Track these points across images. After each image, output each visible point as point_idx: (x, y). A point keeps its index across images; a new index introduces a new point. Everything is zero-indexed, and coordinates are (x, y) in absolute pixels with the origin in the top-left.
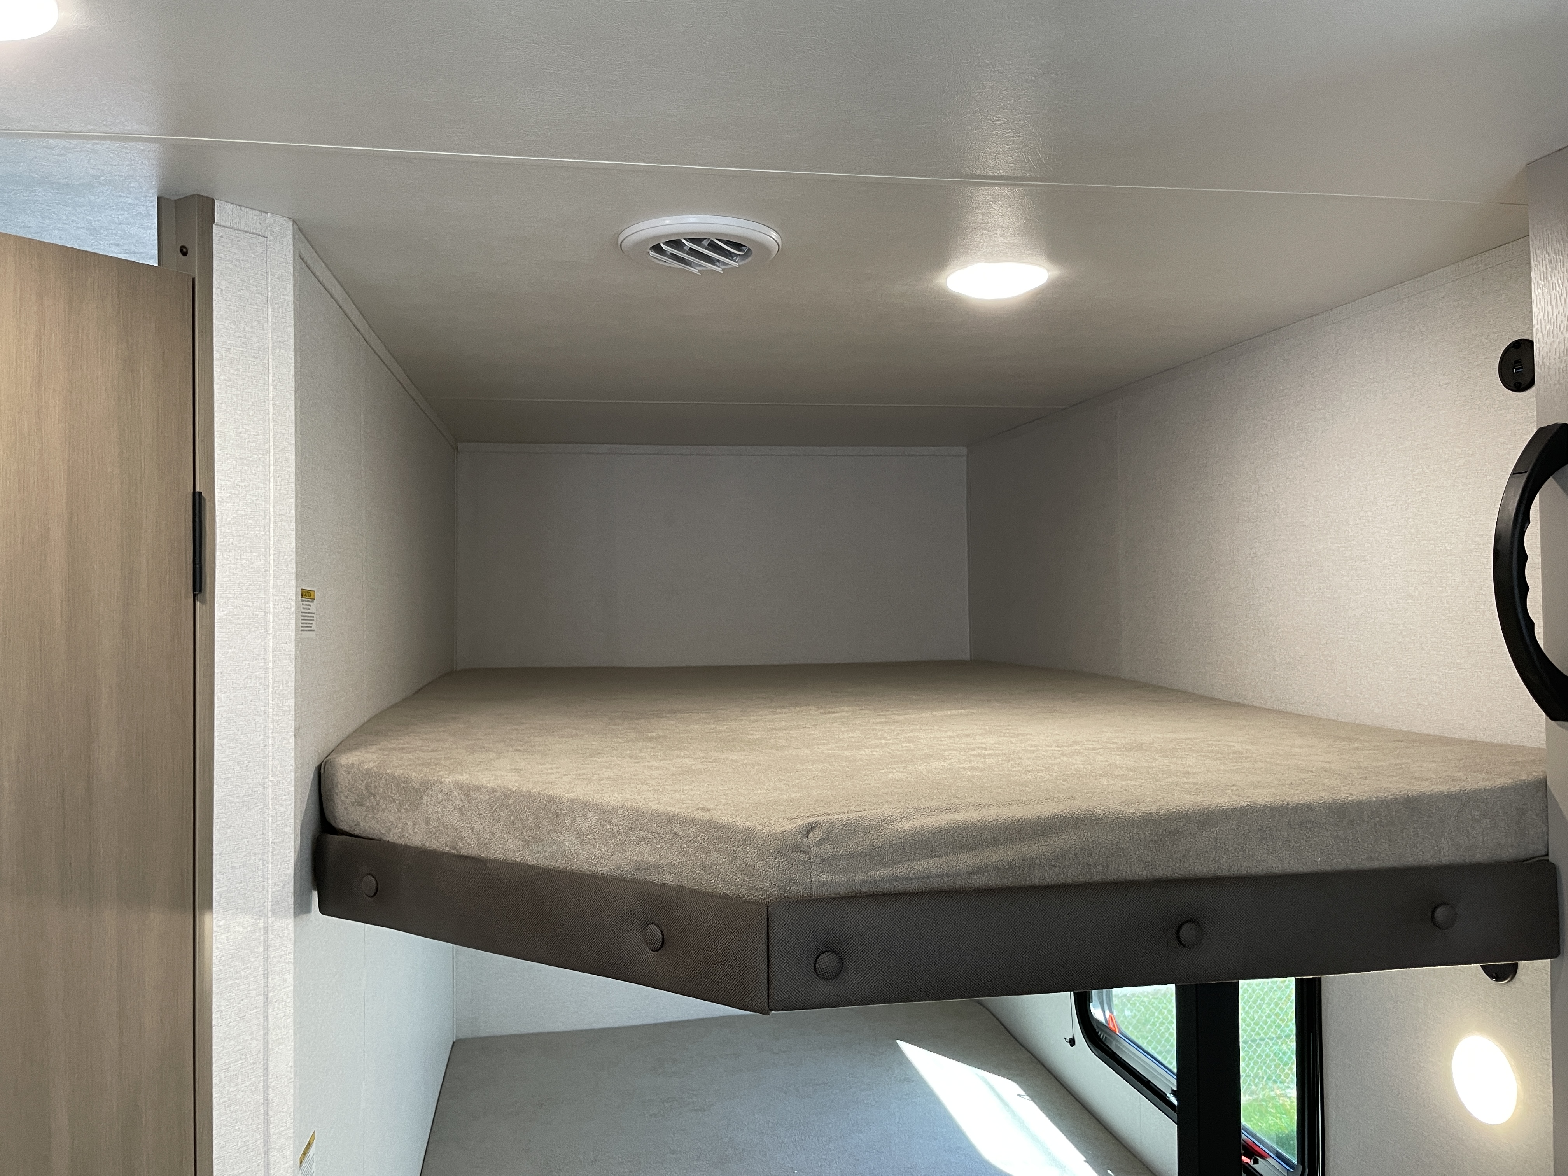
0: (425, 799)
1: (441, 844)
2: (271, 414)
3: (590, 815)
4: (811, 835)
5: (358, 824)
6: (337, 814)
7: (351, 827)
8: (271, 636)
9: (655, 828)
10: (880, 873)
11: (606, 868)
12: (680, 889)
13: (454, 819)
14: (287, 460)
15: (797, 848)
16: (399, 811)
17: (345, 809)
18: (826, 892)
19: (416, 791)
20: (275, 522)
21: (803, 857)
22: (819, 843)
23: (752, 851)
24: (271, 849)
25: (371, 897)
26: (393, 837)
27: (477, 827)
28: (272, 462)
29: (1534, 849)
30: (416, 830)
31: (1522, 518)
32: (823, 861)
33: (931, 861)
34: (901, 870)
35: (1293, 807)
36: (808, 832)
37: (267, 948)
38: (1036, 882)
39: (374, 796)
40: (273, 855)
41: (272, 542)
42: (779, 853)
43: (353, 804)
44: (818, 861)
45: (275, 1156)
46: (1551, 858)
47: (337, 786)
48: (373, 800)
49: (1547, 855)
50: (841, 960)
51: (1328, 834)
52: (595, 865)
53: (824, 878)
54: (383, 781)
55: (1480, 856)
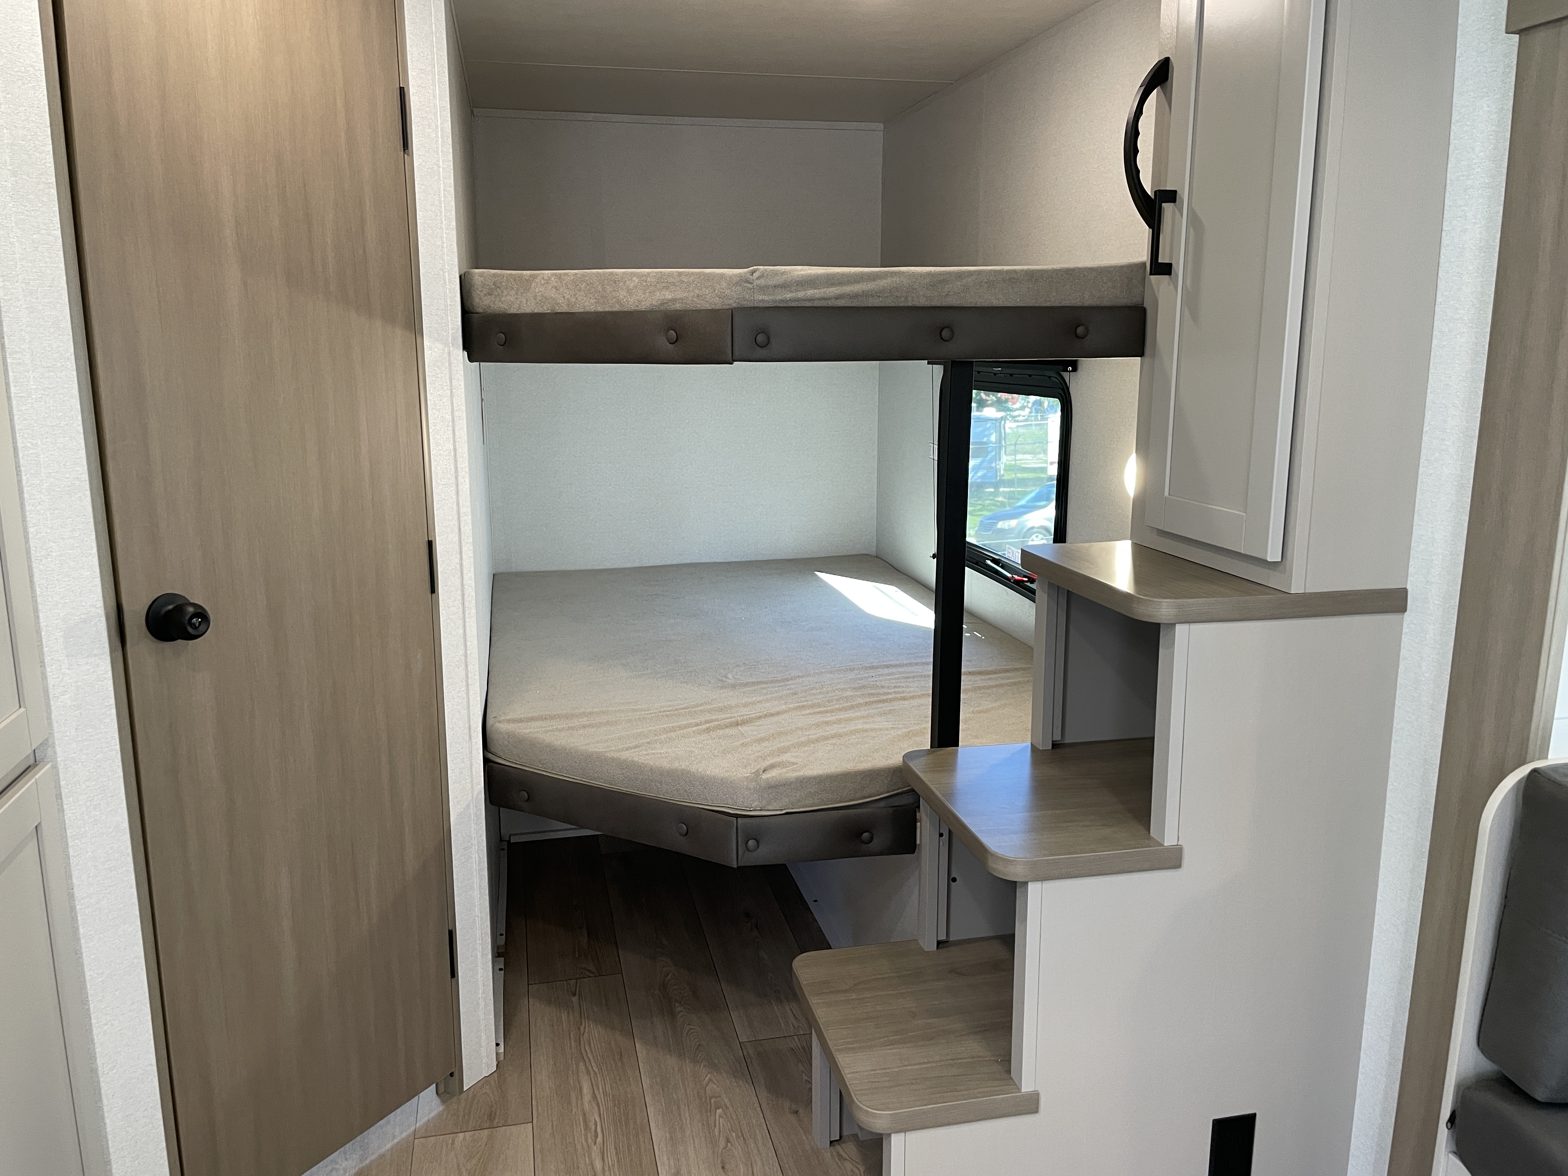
0: (533, 284)
1: (545, 309)
2: (434, 42)
3: (634, 278)
4: (754, 274)
5: (490, 306)
6: (475, 304)
7: (484, 309)
8: (442, 182)
9: (671, 280)
10: (789, 296)
11: (643, 306)
12: (685, 311)
13: (552, 294)
14: (444, 72)
15: (748, 282)
16: (517, 294)
17: (480, 299)
18: (761, 305)
19: (527, 281)
20: (440, 111)
21: (749, 285)
22: (758, 278)
23: (724, 285)
24: (449, 308)
25: (502, 345)
26: (513, 311)
27: (567, 296)
28: (436, 73)
29: (1134, 300)
30: (528, 304)
31: (1139, 112)
32: (760, 288)
33: (815, 291)
34: (801, 294)
35: (1006, 271)
36: (753, 273)
37: (450, 365)
38: (870, 305)
39: (499, 288)
40: (450, 312)
41: (439, 124)
42: (737, 284)
43: (485, 295)
44: (758, 288)
45: (460, 479)
46: (1145, 305)
47: (474, 286)
48: (499, 291)
49: (1143, 304)
50: (769, 338)
51: (1024, 286)
52: (637, 306)
53: (761, 297)
54: (505, 278)
55: (1105, 303)
